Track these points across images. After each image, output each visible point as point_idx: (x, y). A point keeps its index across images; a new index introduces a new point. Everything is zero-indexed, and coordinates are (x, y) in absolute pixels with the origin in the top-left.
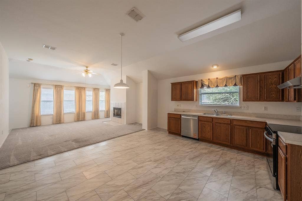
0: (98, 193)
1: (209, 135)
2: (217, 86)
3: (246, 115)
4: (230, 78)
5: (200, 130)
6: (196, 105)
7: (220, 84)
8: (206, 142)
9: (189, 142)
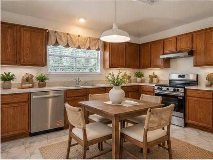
2: (79, 47)
7: (82, 45)
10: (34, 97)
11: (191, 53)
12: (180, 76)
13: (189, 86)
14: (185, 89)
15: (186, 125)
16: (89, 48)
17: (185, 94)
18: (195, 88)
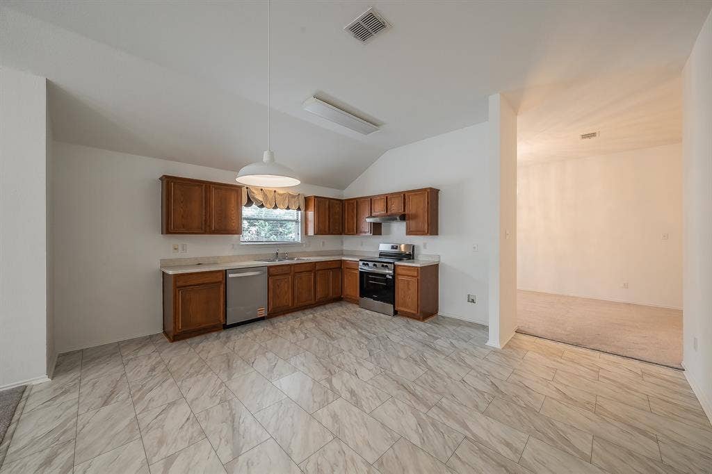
0: (449, 454)
1: (286, 300)
2: (276, 207)
3: (310, 254)
4: (293, 197)
5: (271, 295)
6: (233, 245)
7: (280, 204)
8: (298, 311)
9: (259, 329)
10: (230, 276)
11: (403, 217)
12: (393, 247)
13: (400, 260)
14: (395, 266)
15: (396, 313)
16: (288, 208)
17: (394, 272)
18: (406, 264)
